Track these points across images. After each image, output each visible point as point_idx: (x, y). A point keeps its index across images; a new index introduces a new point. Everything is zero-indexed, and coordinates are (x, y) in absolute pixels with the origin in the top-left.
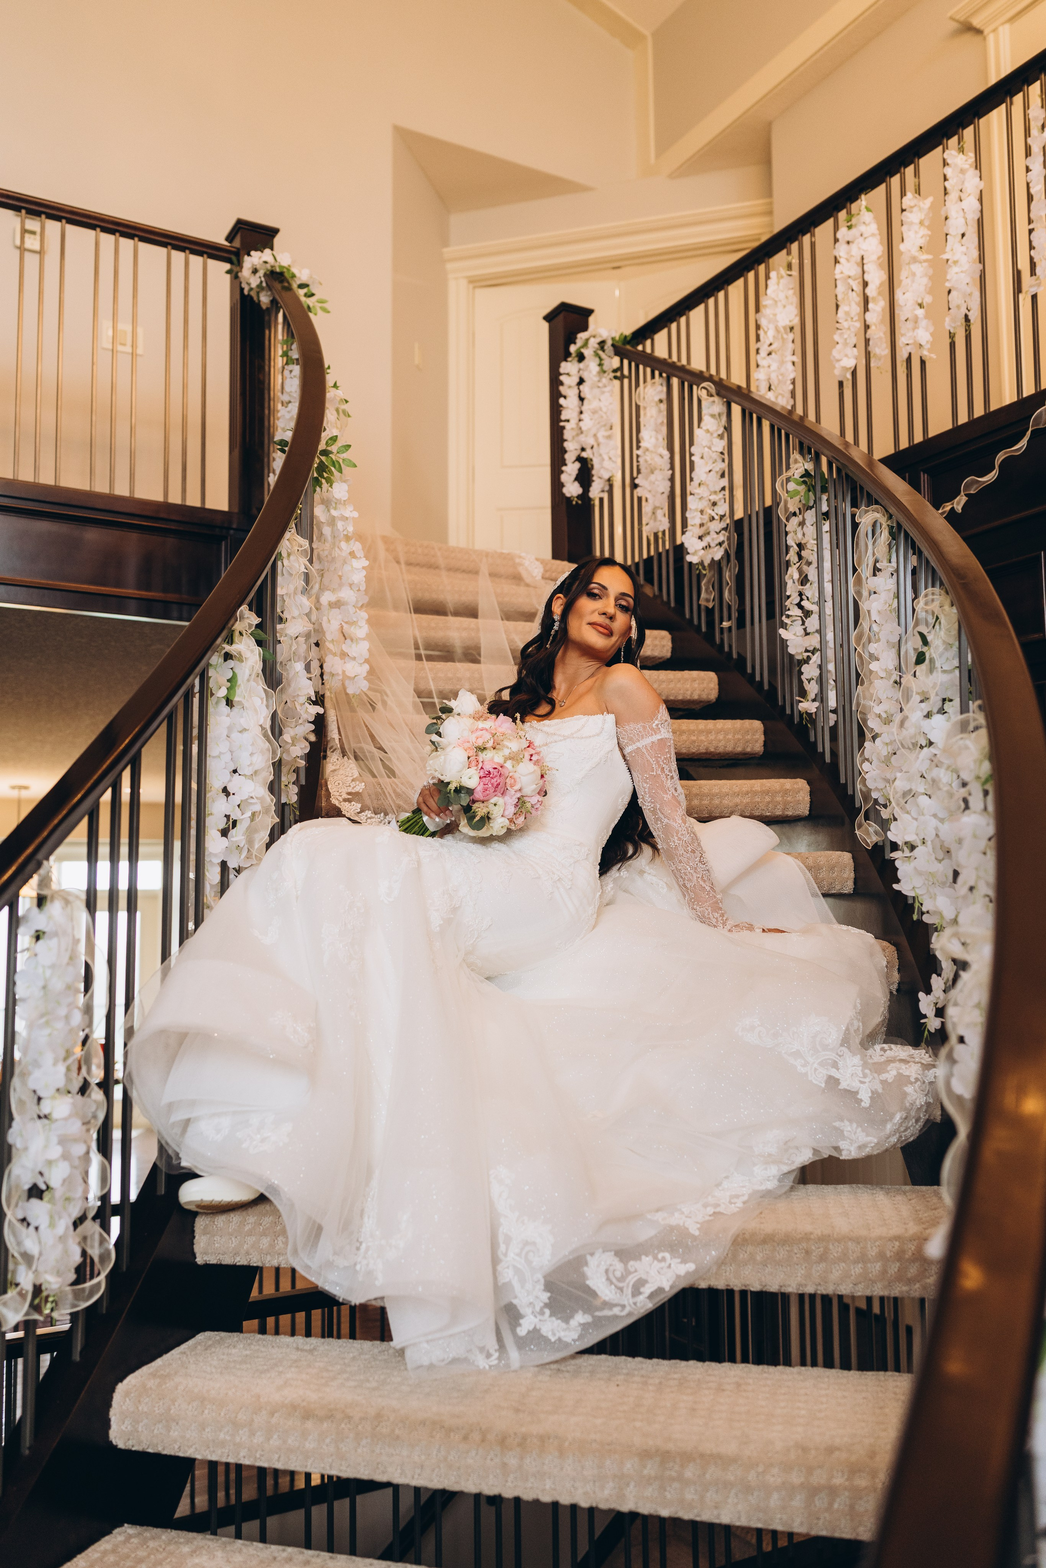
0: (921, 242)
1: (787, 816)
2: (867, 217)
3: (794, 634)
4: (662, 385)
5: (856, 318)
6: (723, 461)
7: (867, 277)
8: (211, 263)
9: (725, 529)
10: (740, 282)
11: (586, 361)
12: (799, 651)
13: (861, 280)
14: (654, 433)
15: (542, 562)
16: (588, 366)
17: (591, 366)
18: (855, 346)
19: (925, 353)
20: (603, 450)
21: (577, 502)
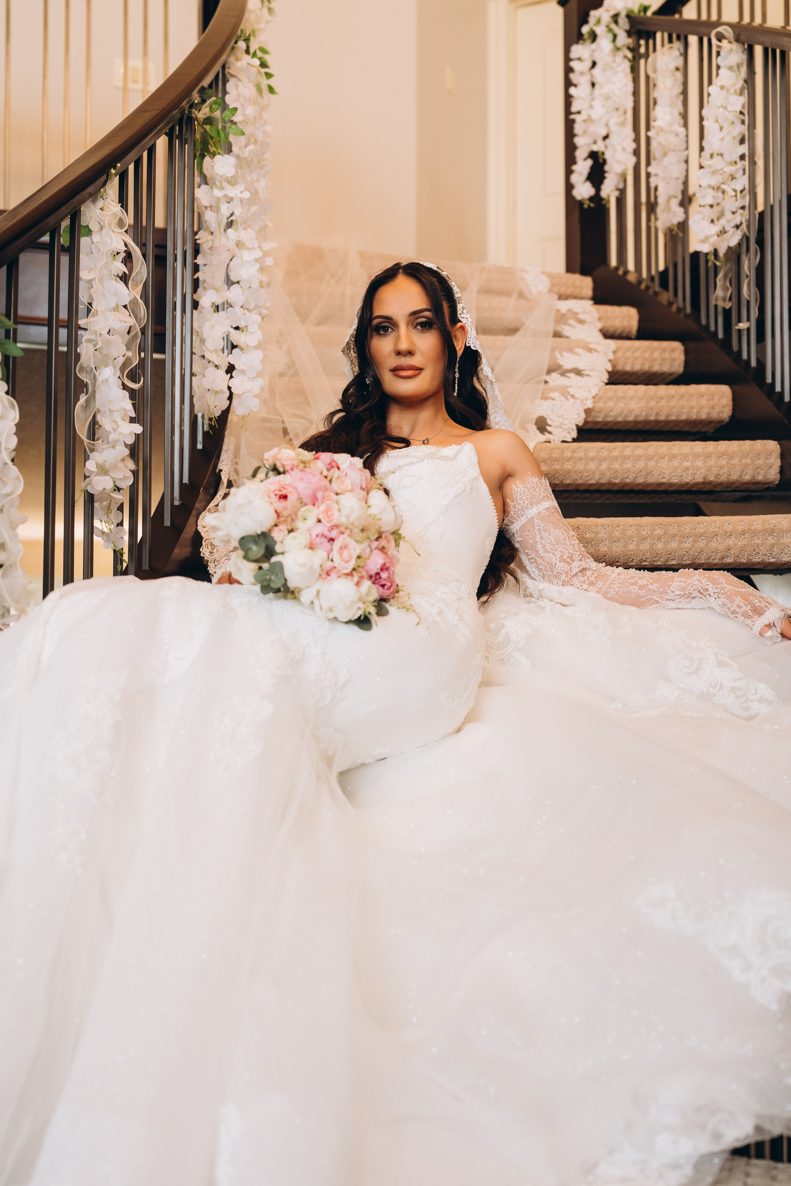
4: (679, 49)
6: (743, 122)
9: (743, 207)
11: (598, 40)
14: (669, 109)
15: (552, 275)
16: (600, 46)
20: (614, 140)
21: (589, 206)
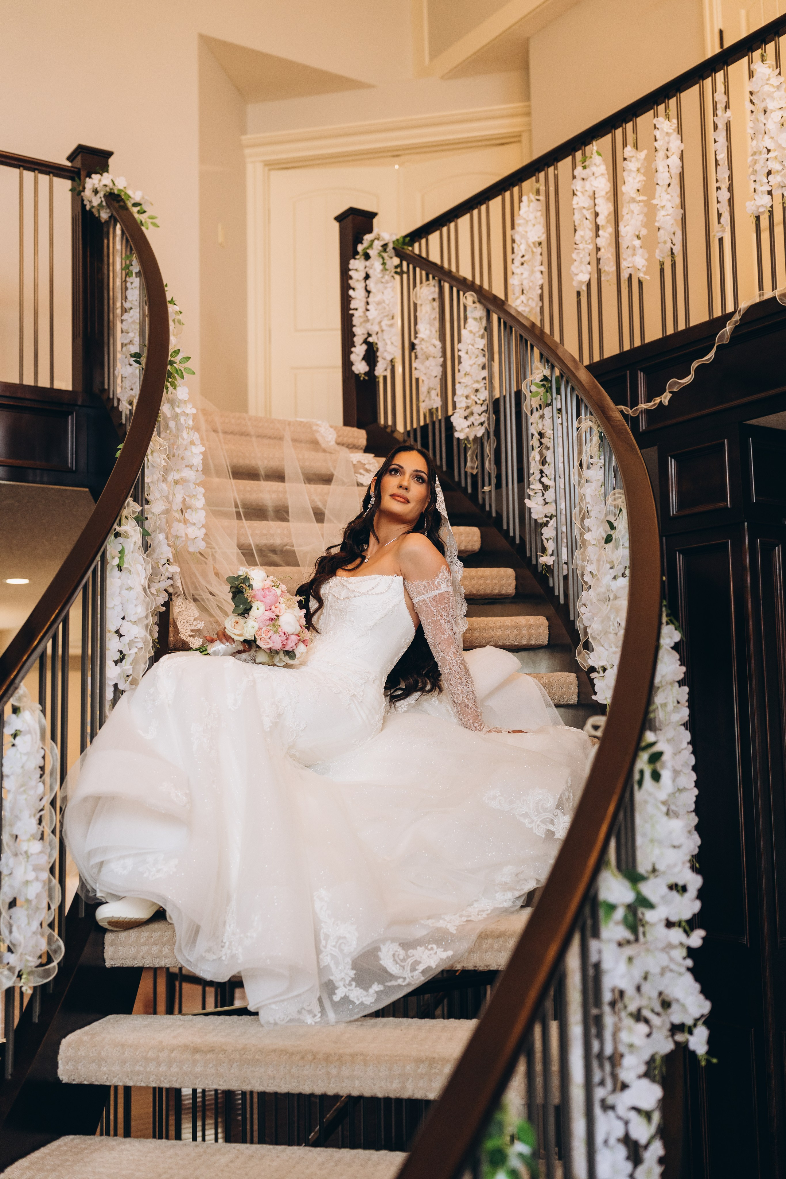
0: (638, 186)
1: (531, 645)
2: (597, 159)
3: (537, 504)
4: (434, 286)
5: (590, 241)
6: (484, 356)
7: (598, 209)
8: (56, 180)
9: (486, 411)
10: (499, 199)
11: (371, 260)
12: (540, 516)
13: (593, 210)
14: (428, 326)
15: (335, 428)
16: (373, 265)
17: (376, 265)
18: (589, 263)
19: (641, 275)
20: (386, 336)
21: (364, 378)
